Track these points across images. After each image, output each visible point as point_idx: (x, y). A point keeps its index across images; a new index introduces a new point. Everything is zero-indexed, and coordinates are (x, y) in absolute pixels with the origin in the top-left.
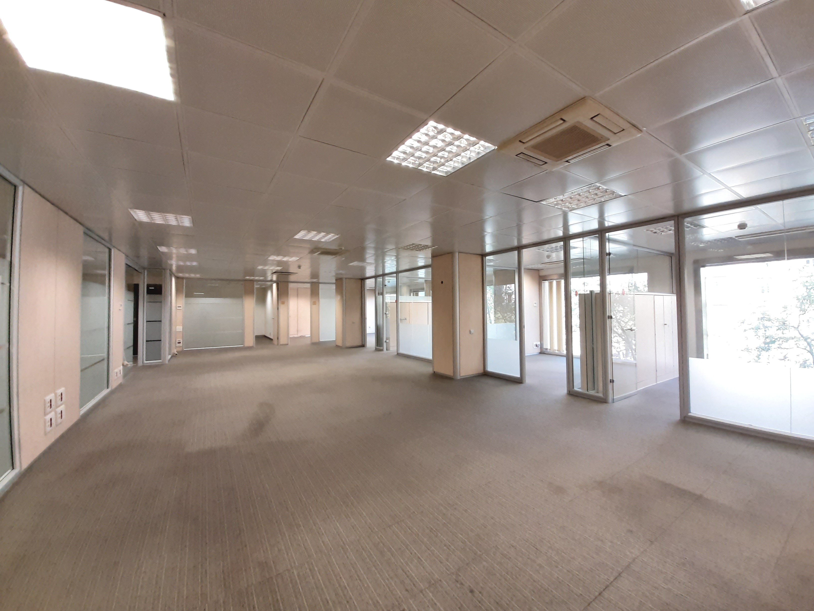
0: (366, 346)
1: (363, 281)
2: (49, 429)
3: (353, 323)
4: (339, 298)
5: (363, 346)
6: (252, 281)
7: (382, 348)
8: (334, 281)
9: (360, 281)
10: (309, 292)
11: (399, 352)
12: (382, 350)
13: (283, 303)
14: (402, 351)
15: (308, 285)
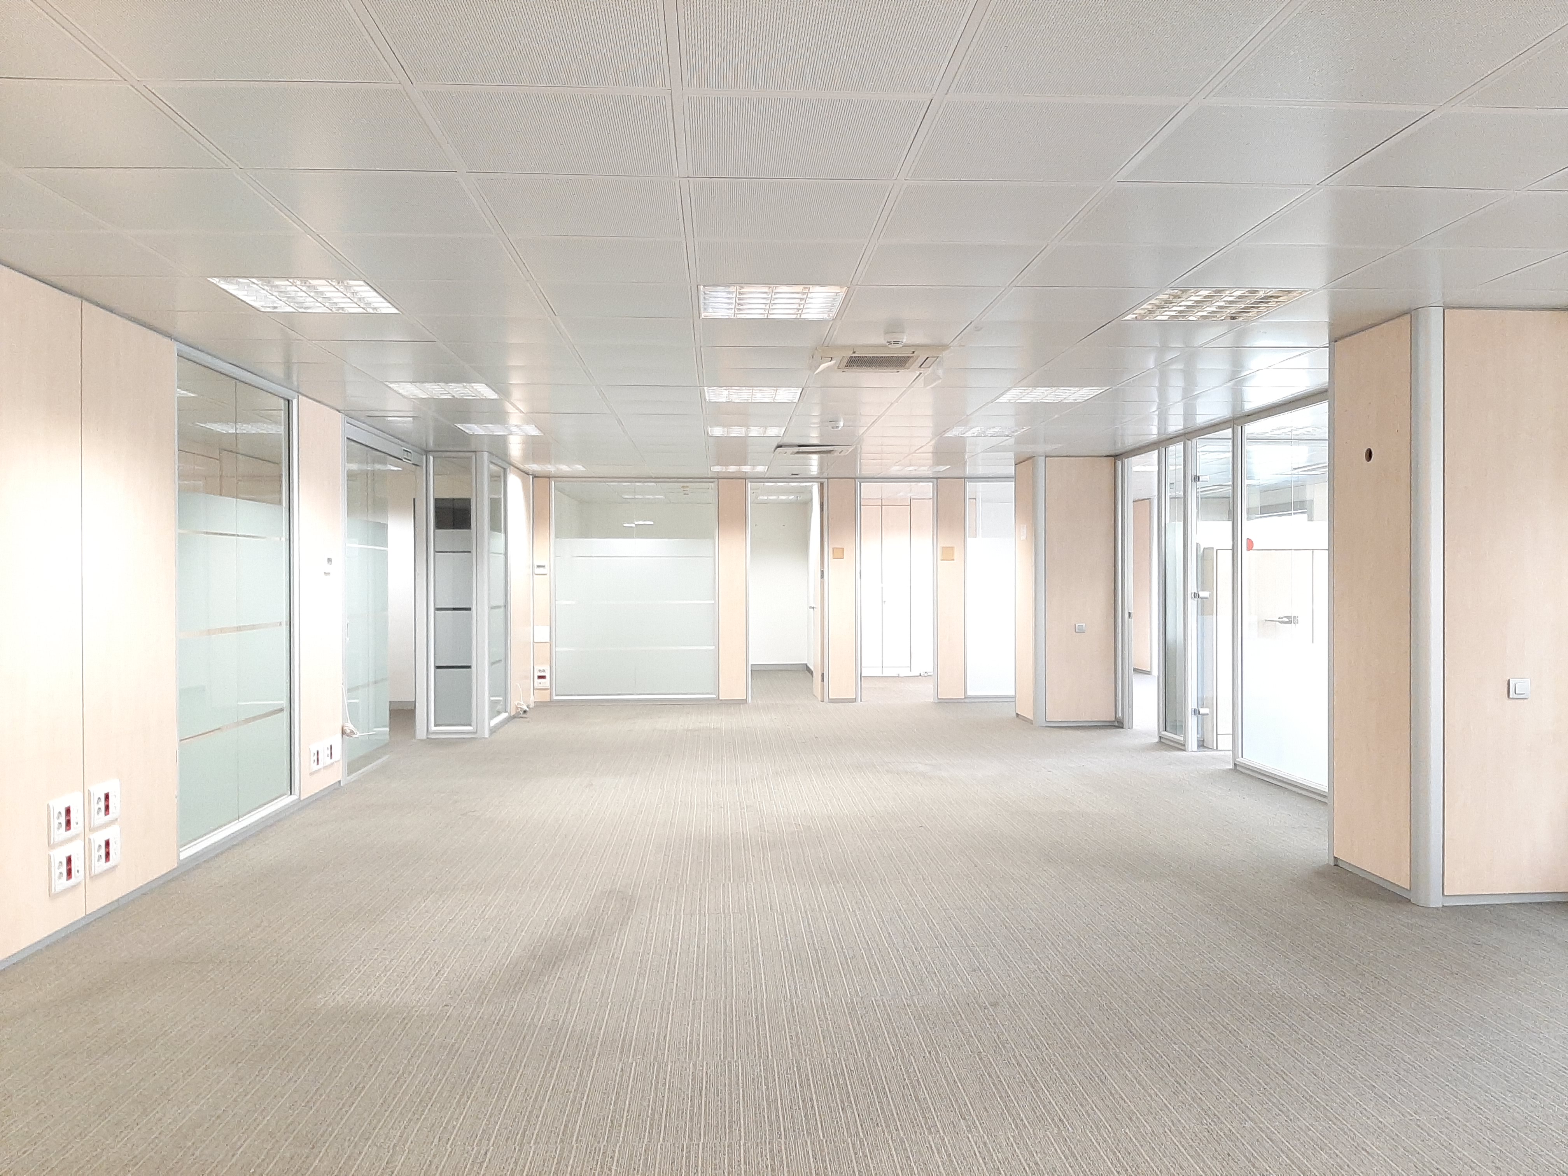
0: (1131, 727)
1: (1119, 463)
2: (62, 883)
3: (1080, 631)
4: (1024, 533)
5: (1118, 724)
6: (744, 478)
7: (1180, 738)
8: (1011, 470)
9: (1107, 463)
10: (927, 510)
11: (1240, 760)
12: (1181, 747)
13: (839, 554)
14: (1253, 757)
15: (927, 488)
